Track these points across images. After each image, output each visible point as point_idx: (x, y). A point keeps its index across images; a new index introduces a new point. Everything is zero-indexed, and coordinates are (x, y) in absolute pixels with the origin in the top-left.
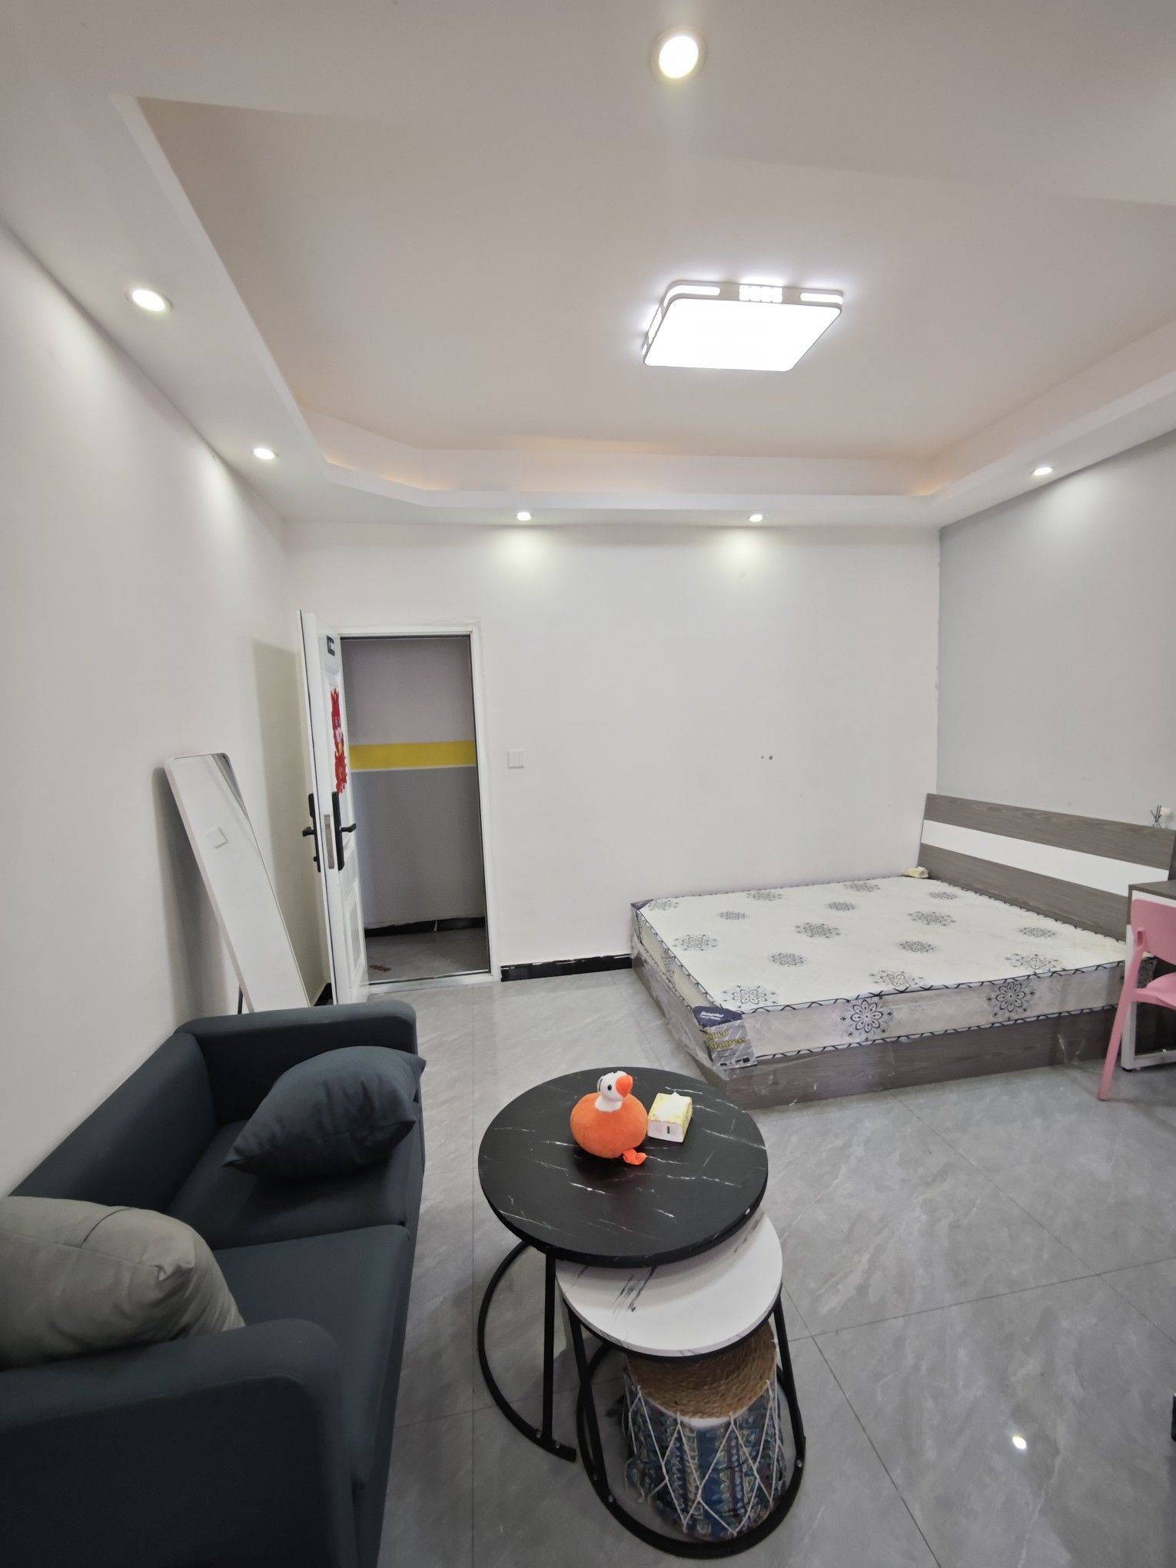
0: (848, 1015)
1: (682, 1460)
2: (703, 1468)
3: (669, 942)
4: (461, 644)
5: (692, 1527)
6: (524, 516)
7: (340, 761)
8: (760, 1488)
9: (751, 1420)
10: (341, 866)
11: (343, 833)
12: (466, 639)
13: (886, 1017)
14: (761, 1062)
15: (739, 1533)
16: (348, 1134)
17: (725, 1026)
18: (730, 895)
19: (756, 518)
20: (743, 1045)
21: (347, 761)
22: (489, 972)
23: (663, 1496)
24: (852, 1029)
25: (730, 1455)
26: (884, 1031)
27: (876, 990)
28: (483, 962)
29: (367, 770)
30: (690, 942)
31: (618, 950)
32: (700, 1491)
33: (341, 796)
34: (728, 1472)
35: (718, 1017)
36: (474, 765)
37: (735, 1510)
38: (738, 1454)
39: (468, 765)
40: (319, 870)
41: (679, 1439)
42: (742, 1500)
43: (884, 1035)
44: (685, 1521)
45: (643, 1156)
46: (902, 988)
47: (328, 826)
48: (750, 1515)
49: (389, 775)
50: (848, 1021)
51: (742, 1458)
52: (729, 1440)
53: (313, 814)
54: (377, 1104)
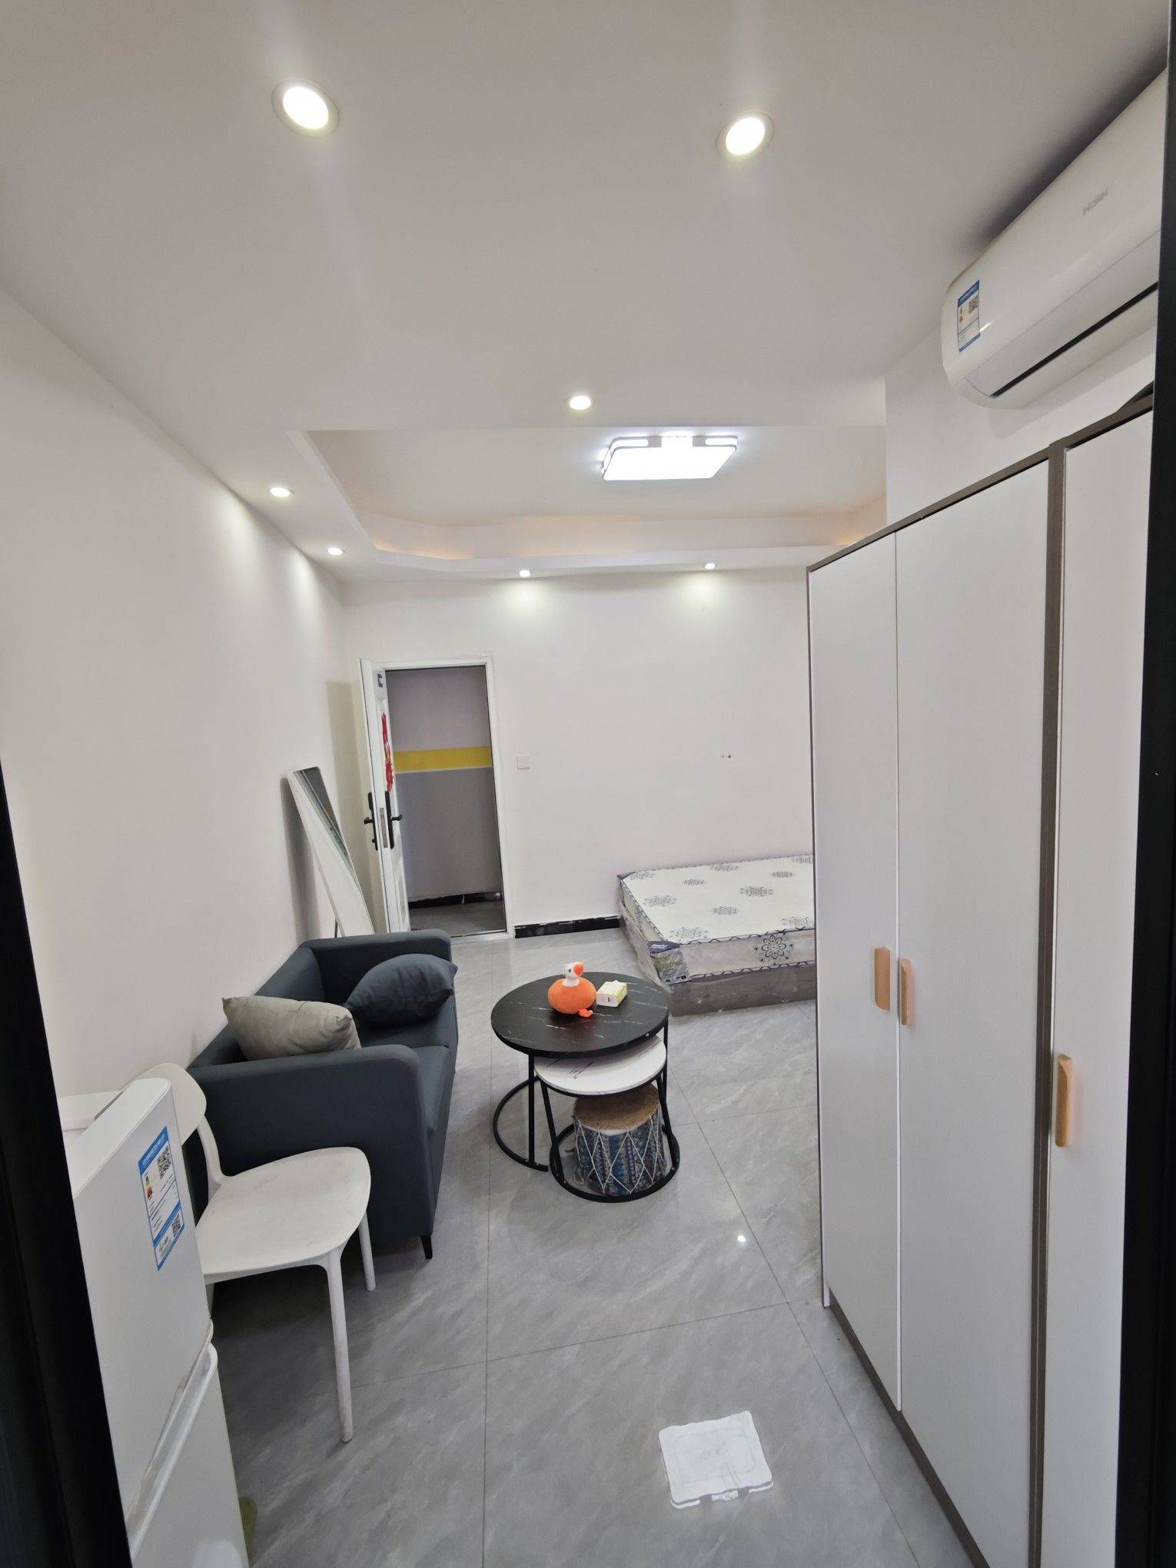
0: (760, 946)
1: (601, 1155)
2: (612, 1157)
3: (640, 902)
4: (477, 674)
5: (607, 1190)
6: (525, 573)
7: (388, 766)
8: (645, 1171)
9: (639, 1134)
10: (392, 846)
11: (393, 822)
12: (481, 670)
13: (788, 948)
14: (695, 980)
15: (633, 1192)
16: (412, 999)
17: (667, 953)
18: (698, 867)
19: (710, 566)
20: (681, 966)
21: (392, 767)
22: (506, 931)
23: (593, 1177)
24: (763, 957)
25: (627, 1151)
26: (787, 958)
27: (781, 929)
28: (500, 924)
29: (406, 772)
30: (656, 901)
31: (607, 913)
32: (611, 1169)
33: (390, 793)
34: (626, 1159)
35: (663, 947)
36: (491, 766)
37: (630, 1180)
38: (632, 1150)
39: (484, 767)
40: (377, 849)
41: (600, 1143)
42: (634, 1175)
43: (787, 961)
44: (604, 1187)
45: (591, 1012)
46: (801, 927)
47: (382, 816)
48: (638, 1184)
49: (423, 776)
50: (760, 950)
51: (634, 1154)
52: (626, 1141)
53: (371, 807)
54: (429, 981)
